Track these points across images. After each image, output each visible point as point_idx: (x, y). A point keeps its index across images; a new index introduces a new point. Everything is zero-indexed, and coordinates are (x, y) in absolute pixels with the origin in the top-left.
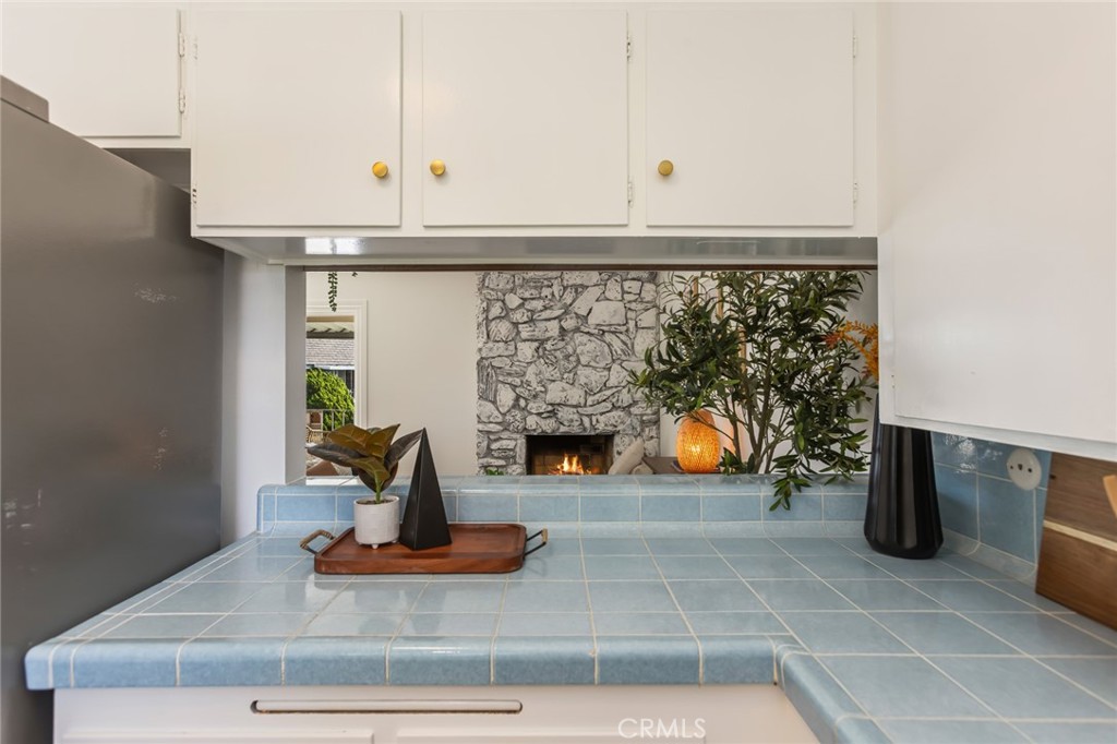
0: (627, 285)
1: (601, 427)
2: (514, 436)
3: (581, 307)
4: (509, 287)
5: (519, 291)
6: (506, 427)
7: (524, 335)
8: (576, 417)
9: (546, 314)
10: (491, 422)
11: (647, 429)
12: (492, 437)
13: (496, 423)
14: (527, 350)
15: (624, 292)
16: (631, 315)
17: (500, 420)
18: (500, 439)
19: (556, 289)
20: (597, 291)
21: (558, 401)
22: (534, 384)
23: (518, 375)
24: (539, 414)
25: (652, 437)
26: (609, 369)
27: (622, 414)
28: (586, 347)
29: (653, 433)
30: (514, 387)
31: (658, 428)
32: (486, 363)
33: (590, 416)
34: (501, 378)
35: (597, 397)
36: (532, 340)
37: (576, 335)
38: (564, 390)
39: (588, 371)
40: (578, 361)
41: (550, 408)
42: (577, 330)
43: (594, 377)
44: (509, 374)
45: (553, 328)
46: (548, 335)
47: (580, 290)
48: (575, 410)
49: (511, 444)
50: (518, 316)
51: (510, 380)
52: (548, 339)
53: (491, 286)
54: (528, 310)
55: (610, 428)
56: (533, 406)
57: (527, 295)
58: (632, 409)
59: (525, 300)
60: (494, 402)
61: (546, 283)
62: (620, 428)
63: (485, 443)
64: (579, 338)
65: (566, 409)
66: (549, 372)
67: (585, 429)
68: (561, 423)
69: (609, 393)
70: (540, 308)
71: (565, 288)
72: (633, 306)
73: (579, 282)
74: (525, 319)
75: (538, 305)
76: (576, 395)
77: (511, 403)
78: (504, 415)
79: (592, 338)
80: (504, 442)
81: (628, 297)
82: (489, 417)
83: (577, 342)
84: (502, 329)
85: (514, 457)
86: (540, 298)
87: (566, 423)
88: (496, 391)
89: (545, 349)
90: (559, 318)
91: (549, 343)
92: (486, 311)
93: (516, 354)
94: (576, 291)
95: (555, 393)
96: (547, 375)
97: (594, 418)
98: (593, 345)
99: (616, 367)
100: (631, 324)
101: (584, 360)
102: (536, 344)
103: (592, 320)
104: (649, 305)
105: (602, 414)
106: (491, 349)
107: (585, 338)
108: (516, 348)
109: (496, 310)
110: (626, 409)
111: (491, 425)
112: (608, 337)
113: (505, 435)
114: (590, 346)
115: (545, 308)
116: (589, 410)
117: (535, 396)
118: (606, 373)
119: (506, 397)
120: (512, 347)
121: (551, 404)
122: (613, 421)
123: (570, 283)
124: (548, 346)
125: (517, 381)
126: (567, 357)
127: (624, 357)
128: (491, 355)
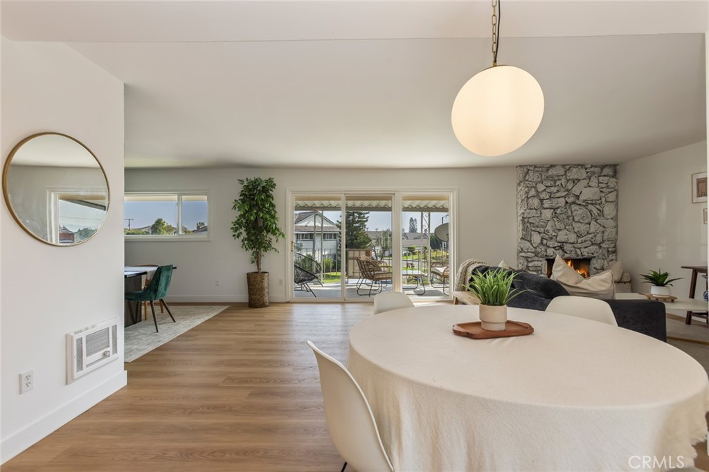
0: (601, 179)
1: (586, 255)
2: (540, 259)
3: (576, 191)
4: (539, 180)
5: (544, 182)
6: (536, 254)
7: (546, 205)
8: (573, 249)
9: (558, 195)
10: (528, 252)
11: (610, 256)
12: (529, 260)
13: (532, 252)
14: (547, 214)
15: (599, 183)
16: (603, 195)
17: (533, 251)
18: (533, 261)
19: (563, 181)
20: (585, 183)
21: (564, 240)
22: (551, 232)
23: (542, 227)
24: (554, 248)
25: (612, 260)
26: (590, 224)
27: (597, 247)
28: (578, 212)
29: (614, 258)
30: (540, 233)
31: (616, 255)
32: (526, 220)
33: (580, 249)
34: (533, 229)
35: (584, 238)
36: (551, 209)
37: (573, 206)
38: (566, 235)
39: (579, 225)
40: (573, 220)
41: (559, 244)
42: (574, 203)
43: (582, 228)
44: (537, 227)
45: (562, 202)
46: (558, 205)
47: (576, 181)
48: (572, 245)
49: (540, 264)
50: (543, 196)
51: (538, 229)
52: (558, 208)
53: (530, 180)
54: (548, 193)
55: (591, 255)
56: (550, 243)
57: (549, 184)
58: (602, 245)
59: (547, 187)
60: (530, 241)
61: (557, 178)
62: (595, 255)
63: (526, 263)
64: (574, 207)
65: (568, 245)
66: (559, 225)
67: (578, 255)
68: (565, 252)
69: (590, 236)
70: (555, 191)
71: (568, 181)
72: (604, 190)
73: (576, 177)
74: (548, 197)
75: (554, 189)
76: (572, 238)
77: (539, 242)
78: (535, 248)
79: (582, 207)
80: (536, 263)
81: (601, 185)
82: (528, 249)
83: (573, 209)
84: (536, 202)
85: (541, 270)
86: (555, 186)
87: (568, 252)
88: (531, 235)
89: (556, 213)
90: (564, 197)
91: (559, 210)
92: (527, 193)
93: (541, 216)
94: (574, 182)
95: (562, 237)
96: (558, 227)
97: (582, 250)
98: (582, 211)
99: (593, 223)
100: (603, 200)
101: (576, 219)
102: (552, 210)
103: (582, 198)
104: (612, 190)
105: (585, 248)
106: (529, 213)
107: (578, 207)
108: (541, 213)
109: (533, 192)
110: (599, 245)
111: (529, 254)
112: (590, 207)
113: (536, 258)
114: (580, 212)
115: (558, 191)
116: (580, 245)
117: (551, 238)
118: (588, 226)
119: (536, 238)
120: (539, 212)
121: (560, 242)
122: (592, 251)
123: (571, 178)
124: (558, 211)
125: (542, 230)
126: (568, 217)
127: (598, 217)
128: (529, 216)
